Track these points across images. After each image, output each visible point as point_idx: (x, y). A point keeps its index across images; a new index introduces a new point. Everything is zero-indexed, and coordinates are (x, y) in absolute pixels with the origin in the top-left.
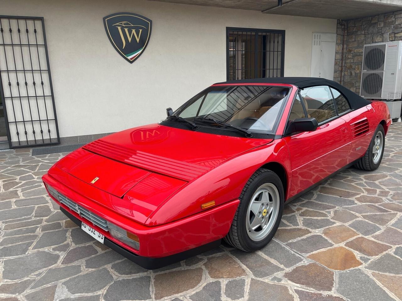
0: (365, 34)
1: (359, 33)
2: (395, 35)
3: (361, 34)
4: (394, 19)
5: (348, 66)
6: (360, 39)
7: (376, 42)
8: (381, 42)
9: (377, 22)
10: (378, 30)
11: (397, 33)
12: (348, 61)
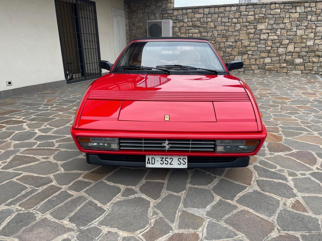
0: (143, 13)
1: (138, 11)
2: (163, 15)
3: (140, 13)
4: (161, 4)
5: (133, 35)
6: (140, 16)
7: (151, 19)
8: (154, 19)
9: (150, 4)
10: (152, 11)
11: (164, 14)
12: (134, 32)
